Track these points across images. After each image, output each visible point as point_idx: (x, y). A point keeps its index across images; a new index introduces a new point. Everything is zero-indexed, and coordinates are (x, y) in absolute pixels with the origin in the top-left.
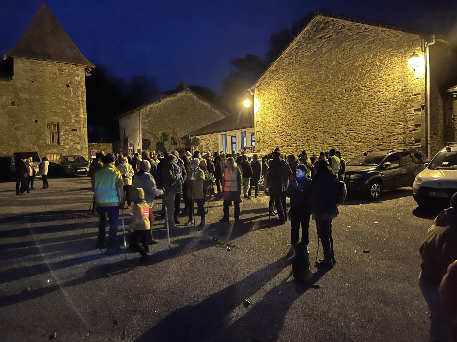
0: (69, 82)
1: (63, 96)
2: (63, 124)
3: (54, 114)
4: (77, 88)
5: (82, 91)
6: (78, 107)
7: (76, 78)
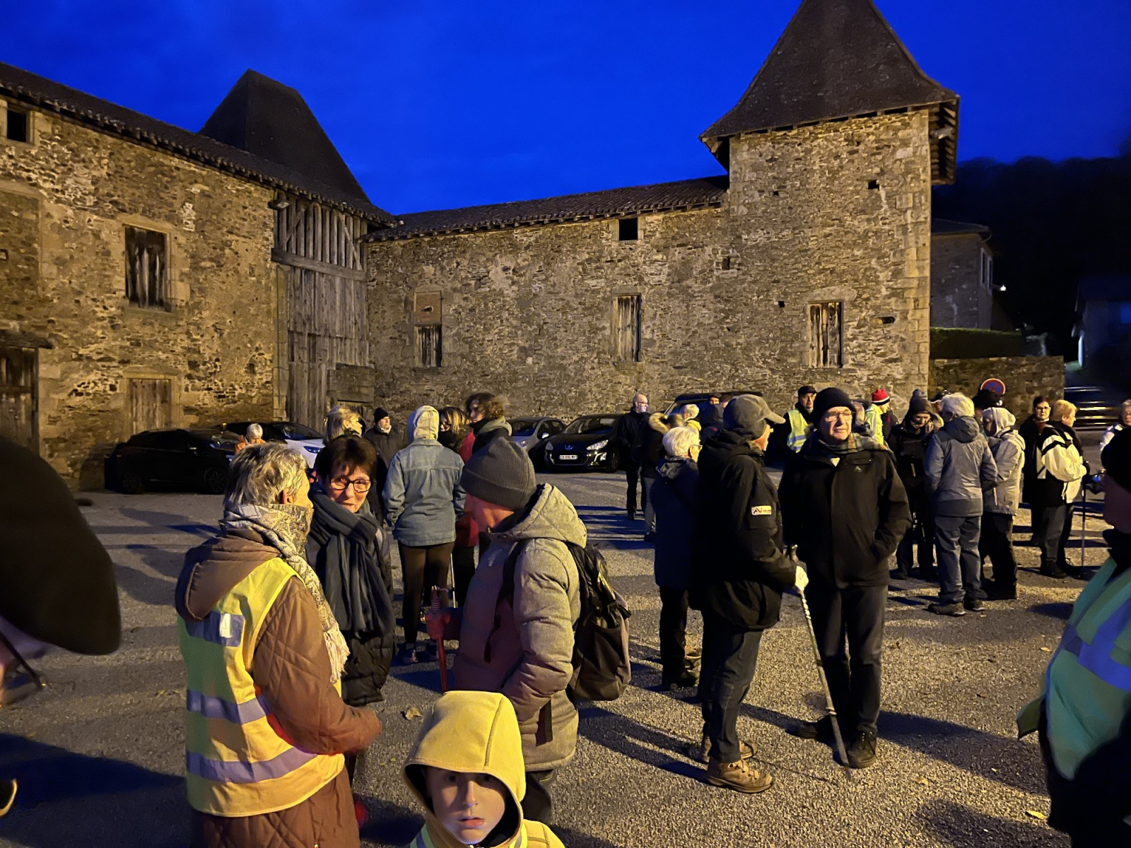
0: (877, 170)
1: (855, 218)
2: (853, 304)
3: (829, 278)
4: (902, 186)
5: (916, 190)
6: (902, 247)
7: (900, 154)
